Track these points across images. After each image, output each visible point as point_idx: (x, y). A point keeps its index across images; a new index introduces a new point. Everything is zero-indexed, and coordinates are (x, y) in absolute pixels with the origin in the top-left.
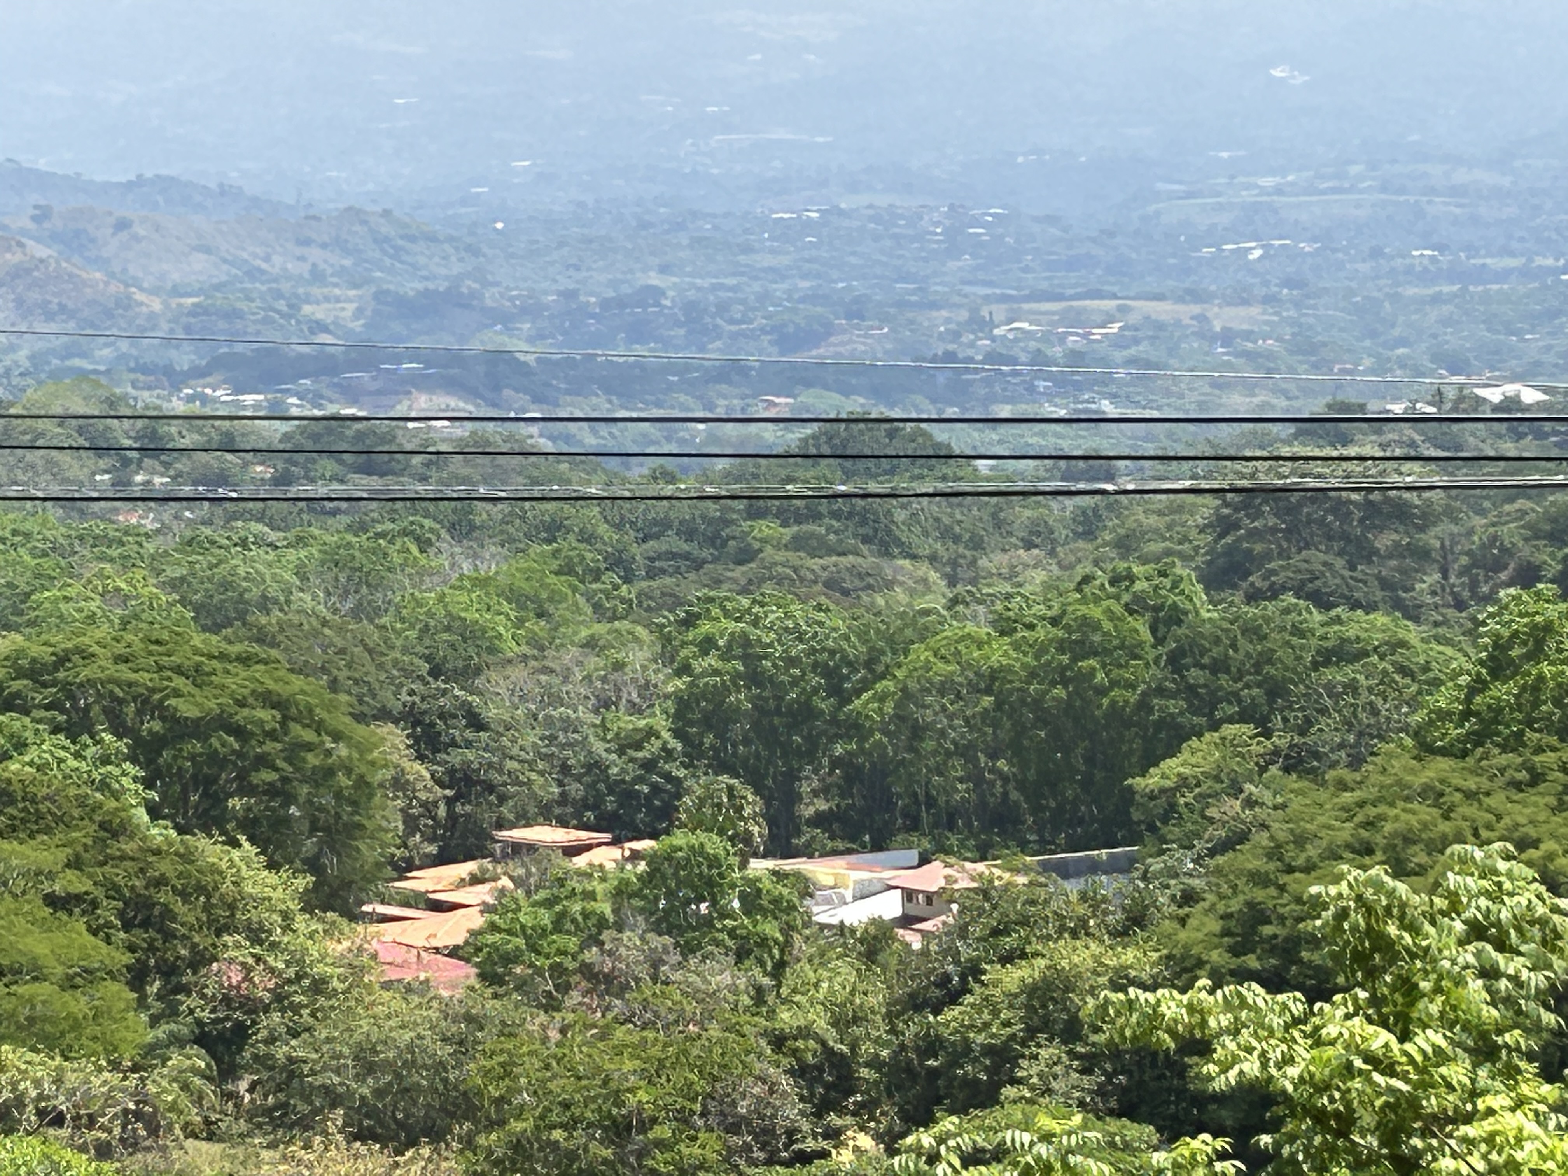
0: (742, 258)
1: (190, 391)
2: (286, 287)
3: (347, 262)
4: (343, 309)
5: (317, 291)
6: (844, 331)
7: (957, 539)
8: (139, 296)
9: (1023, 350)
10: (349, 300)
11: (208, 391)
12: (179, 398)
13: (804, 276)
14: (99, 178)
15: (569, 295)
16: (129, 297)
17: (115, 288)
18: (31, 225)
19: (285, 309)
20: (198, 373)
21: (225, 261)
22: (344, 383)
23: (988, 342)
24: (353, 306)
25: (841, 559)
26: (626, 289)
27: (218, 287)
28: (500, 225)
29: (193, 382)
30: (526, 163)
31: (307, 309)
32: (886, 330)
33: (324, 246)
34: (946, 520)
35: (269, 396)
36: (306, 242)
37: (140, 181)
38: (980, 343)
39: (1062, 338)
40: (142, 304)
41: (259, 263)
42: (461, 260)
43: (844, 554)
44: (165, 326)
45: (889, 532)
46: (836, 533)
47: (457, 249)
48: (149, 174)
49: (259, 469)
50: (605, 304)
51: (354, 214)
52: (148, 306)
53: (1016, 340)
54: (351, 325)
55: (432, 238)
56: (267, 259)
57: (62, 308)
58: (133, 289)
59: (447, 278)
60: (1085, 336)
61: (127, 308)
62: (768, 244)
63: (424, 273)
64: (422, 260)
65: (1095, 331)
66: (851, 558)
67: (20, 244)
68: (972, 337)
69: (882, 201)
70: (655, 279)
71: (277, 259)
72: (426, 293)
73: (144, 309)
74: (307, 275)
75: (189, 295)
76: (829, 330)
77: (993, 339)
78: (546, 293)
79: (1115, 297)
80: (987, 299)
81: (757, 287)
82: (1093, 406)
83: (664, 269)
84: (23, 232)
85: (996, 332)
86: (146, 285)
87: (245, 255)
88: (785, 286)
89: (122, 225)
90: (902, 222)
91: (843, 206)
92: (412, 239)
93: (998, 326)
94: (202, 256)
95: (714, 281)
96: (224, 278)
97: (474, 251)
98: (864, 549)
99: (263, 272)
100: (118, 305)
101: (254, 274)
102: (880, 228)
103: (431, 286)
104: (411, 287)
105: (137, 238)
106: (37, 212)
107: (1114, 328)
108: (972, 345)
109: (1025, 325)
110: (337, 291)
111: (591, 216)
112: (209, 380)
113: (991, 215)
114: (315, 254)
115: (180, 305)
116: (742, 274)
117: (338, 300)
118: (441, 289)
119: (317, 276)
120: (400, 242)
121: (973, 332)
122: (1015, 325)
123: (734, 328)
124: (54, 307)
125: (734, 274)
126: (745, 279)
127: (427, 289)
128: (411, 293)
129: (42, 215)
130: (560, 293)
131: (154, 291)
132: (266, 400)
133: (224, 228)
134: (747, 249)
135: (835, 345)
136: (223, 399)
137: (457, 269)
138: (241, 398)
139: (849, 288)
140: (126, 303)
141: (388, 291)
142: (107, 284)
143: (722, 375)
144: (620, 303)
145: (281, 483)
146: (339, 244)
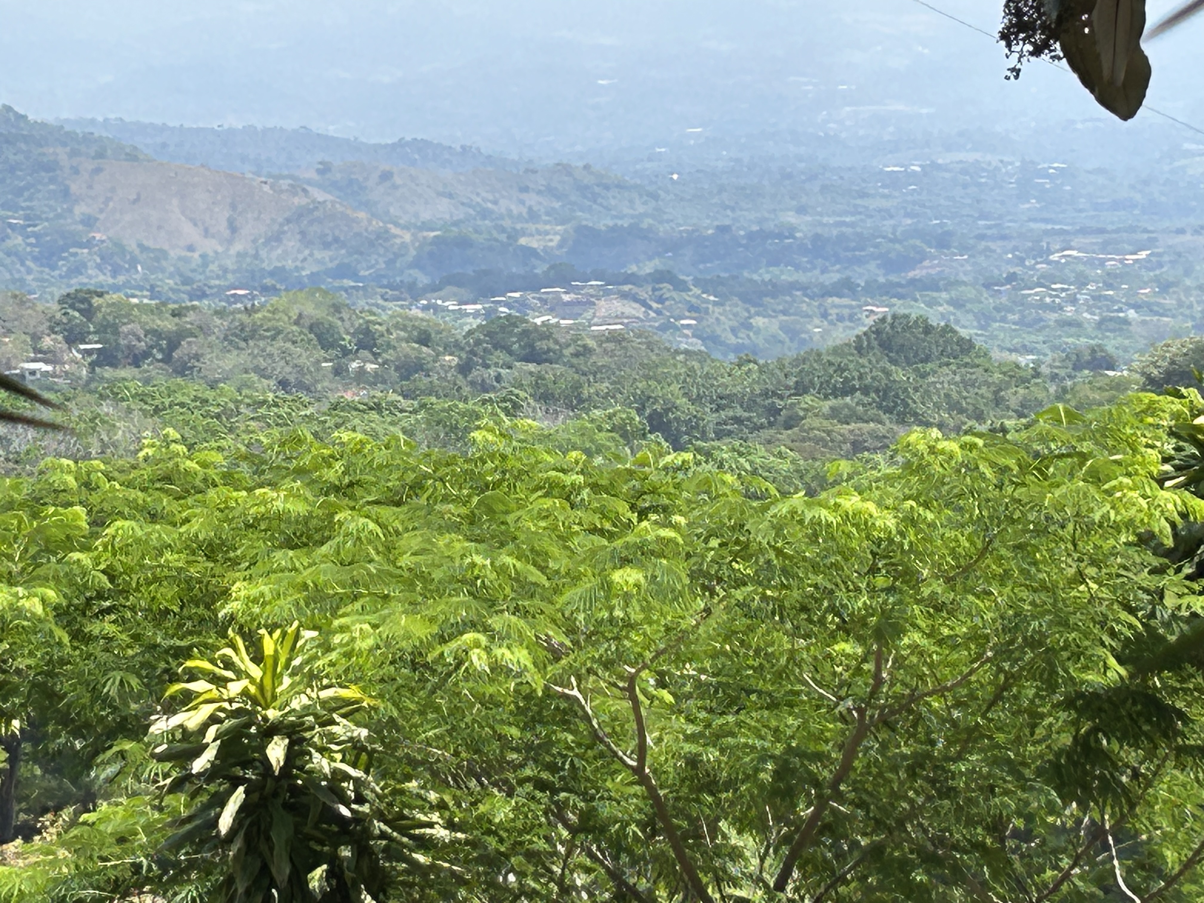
0: (859, 202)
1: (425, 302)
2: (507, 223)
3: (557, 205)
4: (551, 240)
5: (532, 227)
6: (934, 258)
7: (961, 411)
8: (394, 230)
9: (1073, 271)
10: (556, 233)
11: (439, 302)
12: (417, 308)
13: (907, 215)
14: (373, 141)
15: (723, 229)
16: (387, 231)
17: (377, 224)
18: (315, 177)
19: (505, 240)
20: (434, 288)
21: (463, 204)
22: (544, 296)
23: (1044, 266)
24: (558, 238)
25: (865, 425)
26: (770, 226)
27: (456, 224)
28: (675, 177)
29: (428, 295)
30: (699, 130)
31: (523, 241)
32: (966, 257)
33: (539, 192)
34: (955, 395)
35: (487, 306)
36: (525, 189)
37: (401, 144)
38: (1039, 266)
39: (1102, 262)
40: (395, 236)
41: (490, 205)
42: (645, 203)
43: (867, 422)
44: (413, 252)
45: (906, 405)
46: (864, 405)
47: (641, 196)
48: (408, 138)
49: (447, 358)
50: (751, 236)
51: (564, 169)
52: (401, 237)
53: (1067, 263)
54: (558, 253)
55: (620, 186)
56: (495, 203)
57: (336, 240)
58: (390, 226)
59: (632, 217)
60: (1121, 261)
61: (386, 240)
62: (881, 190)
63: (614, 213)
64: (613, 202)
65: (1127, 257)
66: (872, 425)
67: (304, 190)
68: (1033, 262)
69: (971, 157)
70: (791, 218)
71: (503, 203)
72: (614, 229)
73: (398, 241)
74: (525, 214)
75: (433, 230)
76: (923, 257)
77: (1049, 263)
78: (707, 228)
79: (1146, 231)
80: (1046, 232)
81: (869, 223)
82: (1121, 315)
83: (801, 210)
84: (309, 182)
85: (1051, 257)
86: (401, 222)
87: (479, 200)
88: (892, 222)
89: (386, 176)
90: (985, 174)
91: (940, 161)
92: (607, 188)
93: (1053, 253)
94: (445, 201)
95: (838, 219)
96: (462, 216)
97: (655, 197)
98: (885, 417)
99: (492, 212)
100: (378, 237)
101: (485, 214)
102: (967, 178)
103: (620, 222)
104: (604, 223)
105: (395, 187)
106: (320, 167)
107: (1143, 255)
108: (1032, 268)
109: (1074, 253)
110: (548, 227)
111: (745, 169)
112: (442, 293)
113: (1054, 168)
114: (532, 199)
115: (425, 238)
116: (860, 213)
117: (547, 233)
118: (626, 225)
119: (533, 216)
120: (597, 189)
121: (1034, 258)
122: (1066, 253)
123: (849, 254)
124: (330, 239)
125: (853, 214)
126: (863, 217)
127: (616, 225)
128: (603, 228)
129: (325, 169)
130: (718, 228)
131: (406, 227)
132: (484, 308)
133: (462, 178)
134: (863, 195)
135: (927, 268)
136: (451, 308)
137: (641, 209)
138: (463, 307)
139: (942, 225)
140: (383, 236)
141: (586, 227)
142: (370, 221)
143: (835, 290)
144: (763, 235)
145: (464, 369)
146: (550, 191)
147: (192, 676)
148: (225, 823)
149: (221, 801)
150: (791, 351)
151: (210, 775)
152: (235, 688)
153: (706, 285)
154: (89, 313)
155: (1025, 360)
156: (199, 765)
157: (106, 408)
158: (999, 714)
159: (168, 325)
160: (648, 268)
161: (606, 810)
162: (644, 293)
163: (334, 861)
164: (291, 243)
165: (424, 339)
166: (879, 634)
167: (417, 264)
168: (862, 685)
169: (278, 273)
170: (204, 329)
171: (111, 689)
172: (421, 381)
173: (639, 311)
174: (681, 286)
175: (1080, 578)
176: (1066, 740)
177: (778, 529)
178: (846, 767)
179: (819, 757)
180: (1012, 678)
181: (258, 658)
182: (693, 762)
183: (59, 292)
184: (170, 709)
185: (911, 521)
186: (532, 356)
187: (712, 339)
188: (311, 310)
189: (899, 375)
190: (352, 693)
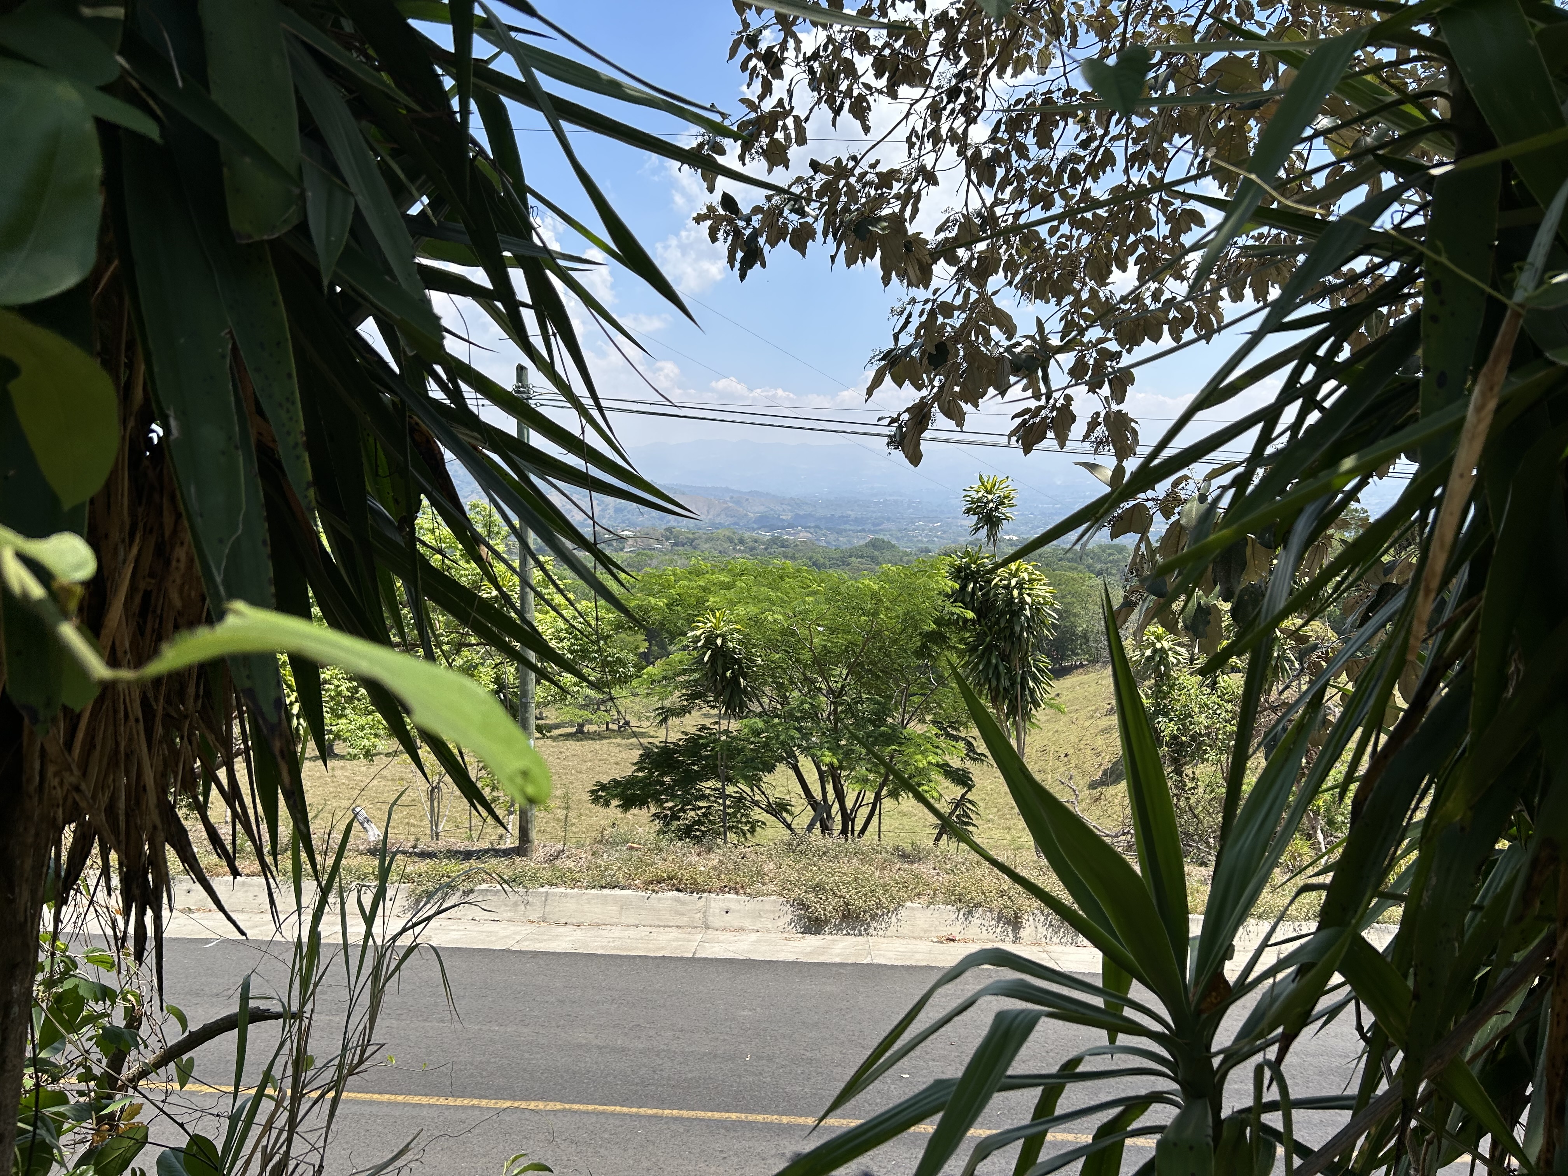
0: (867, 509)
1: (756, 532)
2: (778, 512)
3: (790, 508)
4: (789, 517)
5: (784, 513)
6: (886, 524)
8: (749, 514)
9: (921, 528)
10: (790, 515)
11: (760, 532)
12: (754, 533)
13: (879, 512)
14: (744, 491)
15: (832, 515)
17: (745, 512)
18: (729, 499)
19: (777, 517)
20: (759, 528)
21: (767, 507)
22: (787, 531)
23: (914, 526)
26: (844, 514)
27: (765, 512)
28: (821, 501)
29: (757, 530)
30: (827, 490)
31: (781, 517)
32: (894, 524)
33: (786, 505)
35: (772, 533)
36: (782, 504)
37: (751, 491)
39: (928, 526)
41: (773, 508)
42: (813, 508)
44: (754, 519)
47: (812, 506)
48: (753, 490)
49: (762, 546)
50: (839, 517)
51: (792, 499)
53: (919, 526)
54: (790, 520)
55: (807, 504)
56: (775, 507)
57: (734, 516)
58: (748, 512)
59: (809, 511)
60: (933, 526)
62: (873, 506)
63: (805, 510)
64: (805, 507)
67: (726, 503)
68: (911, 525)
70: (849, 513)
71: (777, 507)
73: (750, 516)
74: (782, 510)
75: (759, 514)
76: (883, 523)
78: (828, 515)
80: (914, 518)
81: (869, 514)
82: (933, 539)
83: (852, 511)
84: (728, 501)
85: (915, 524)
86: (751, 511)
87: (771, 506)
88: (875, 514)
89: (747, 500)
92: (803, 504)
94: (762, 506)
95: (861, 513)
96: (766, 510)
97: (815, 506)
101: (772, 510)
103: (806, 513)
104: (802, 513)
105: (749, 503)
106: (731, 497)
107: (939, 524)
108: (910, 527)
109: (921, 523)
110: (788, 513)
111: (838, 500)
112: (761, 530)
114: (784, 506)
115: (757, 516)
116: (867, 512)
117: (788, 515)
118: (808, 513)
119: (784, 510)
120: (801, 504)
122: (919, 523)
123: (864, 522)
125: (865, 512)
131: (752, 513)
133: (767, 501)
134: (868, 507)
135: (884, 526)
136: (763, 534)
137: (812, 510)
138: (766, 533)
139: (888, 515)
140: (746, 515)
141: (798, 514)
142: (743, 511)
143: (860, 531)
144: (842, 517)
145: (766, 549)
146: (789, 505)
147: (699, 621)
148: (706, 659)
149: (705, 654)
150: (849, 547)
151: (702, 647)
152: (709, 625)
153: (828, 529)
154: (671, 533)
155: (909, 550)
156: (699, 644)
157: (675, 557)
158: (903, 636)
159: (691, 536)
160: (813, 525)
161: (802, 657)
162: (812, 530)
163: (733, 669)
164: (723, 516)
165: (756, 542)
166: (873, 615)
167: (754, 522)
168: (868, 629)
169: (720, 524)
170: (700, 538)
171: (679, 624)
172: (754, 552)
173: (809, 535)
174: (821, 529)
175: (924, 602)
176: (919, 644)
177: (848, 588)
178: (862, 651)
179: (856, 645)
180: (906, 627)
181: (715, 617)
182: (825, 646)
183: (664, 527)
184: (693, 630)
185: (882, 587)
186: (783, 547)
187: (829, 543)
188: (727, 533)
189: (876, 553)
190: (738, 627)
